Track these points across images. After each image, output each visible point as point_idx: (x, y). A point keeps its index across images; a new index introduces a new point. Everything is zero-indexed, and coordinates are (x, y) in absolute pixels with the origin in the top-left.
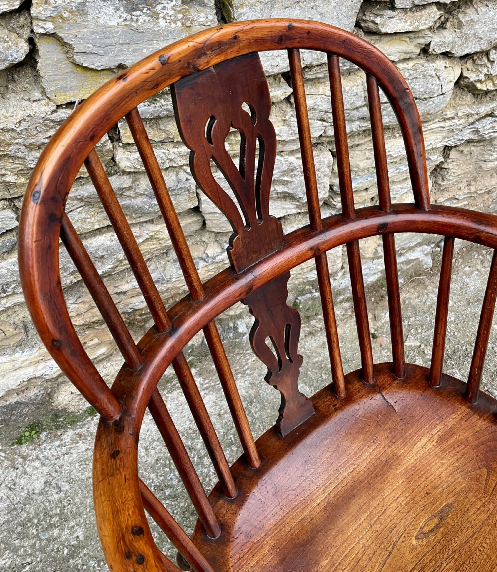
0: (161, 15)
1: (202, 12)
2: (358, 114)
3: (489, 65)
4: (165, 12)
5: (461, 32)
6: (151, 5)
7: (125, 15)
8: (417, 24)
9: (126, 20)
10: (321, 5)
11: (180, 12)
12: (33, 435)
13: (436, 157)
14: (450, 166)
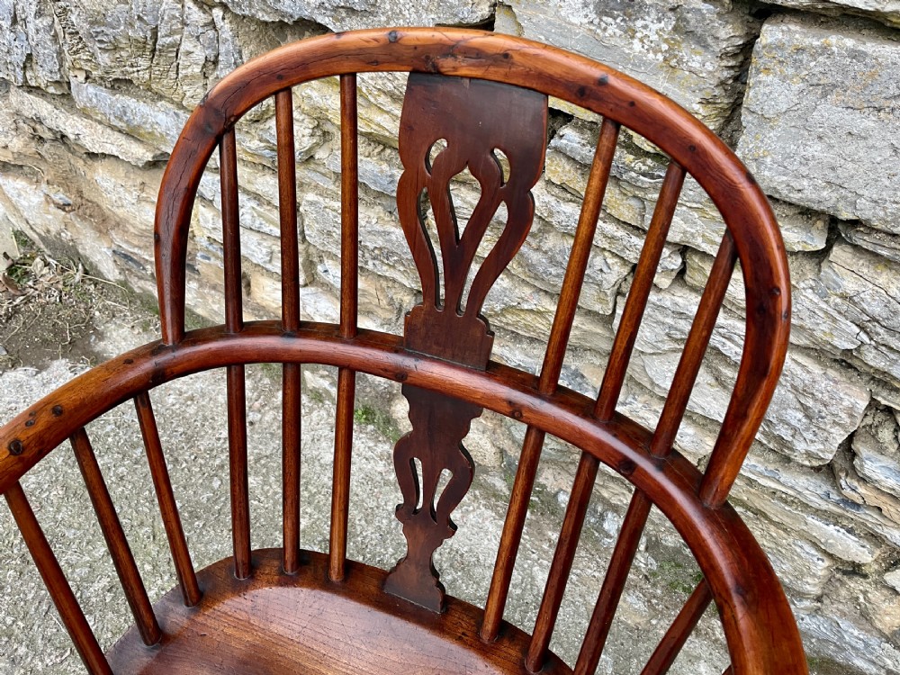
0: (639, 35)
1: (700, 54)
4: (645, 32)
7: (593, 16)
9: (592, 22)
11: (666, 41)
12: (364, 419)
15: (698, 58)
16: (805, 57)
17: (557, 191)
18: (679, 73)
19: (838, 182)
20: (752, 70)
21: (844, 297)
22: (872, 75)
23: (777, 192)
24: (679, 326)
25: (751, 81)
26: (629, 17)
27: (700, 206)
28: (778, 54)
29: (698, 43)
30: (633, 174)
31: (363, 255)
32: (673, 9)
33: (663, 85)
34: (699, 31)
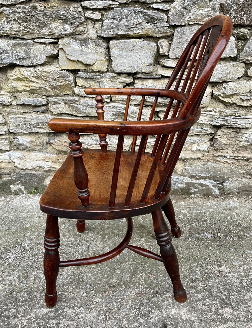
3: (223, 89)
4: (90, 47)
6: (87, 45)
7: (80, 46)
9: (80, 48)
10: (140, 52)
11: (94, 48)
12: (35, 192)
13: (207, 129)
14: (218, 137)
15: (101, 49)
16: (117, 45)
17: (81, 87)
18: (98, 53)
19: (130, 66)
20: (110, 50)
22: (128, 44)
23: (122, 71)
24: (114, 111)
25: (111, 51)
26: (86, 45)
27: (110, 79)
28: (113, 45)
29: (100, 47)
30: (96, 76)
31: (31, 128)
32: (94, 42)
33: (96, 56)
34: (100, 44)
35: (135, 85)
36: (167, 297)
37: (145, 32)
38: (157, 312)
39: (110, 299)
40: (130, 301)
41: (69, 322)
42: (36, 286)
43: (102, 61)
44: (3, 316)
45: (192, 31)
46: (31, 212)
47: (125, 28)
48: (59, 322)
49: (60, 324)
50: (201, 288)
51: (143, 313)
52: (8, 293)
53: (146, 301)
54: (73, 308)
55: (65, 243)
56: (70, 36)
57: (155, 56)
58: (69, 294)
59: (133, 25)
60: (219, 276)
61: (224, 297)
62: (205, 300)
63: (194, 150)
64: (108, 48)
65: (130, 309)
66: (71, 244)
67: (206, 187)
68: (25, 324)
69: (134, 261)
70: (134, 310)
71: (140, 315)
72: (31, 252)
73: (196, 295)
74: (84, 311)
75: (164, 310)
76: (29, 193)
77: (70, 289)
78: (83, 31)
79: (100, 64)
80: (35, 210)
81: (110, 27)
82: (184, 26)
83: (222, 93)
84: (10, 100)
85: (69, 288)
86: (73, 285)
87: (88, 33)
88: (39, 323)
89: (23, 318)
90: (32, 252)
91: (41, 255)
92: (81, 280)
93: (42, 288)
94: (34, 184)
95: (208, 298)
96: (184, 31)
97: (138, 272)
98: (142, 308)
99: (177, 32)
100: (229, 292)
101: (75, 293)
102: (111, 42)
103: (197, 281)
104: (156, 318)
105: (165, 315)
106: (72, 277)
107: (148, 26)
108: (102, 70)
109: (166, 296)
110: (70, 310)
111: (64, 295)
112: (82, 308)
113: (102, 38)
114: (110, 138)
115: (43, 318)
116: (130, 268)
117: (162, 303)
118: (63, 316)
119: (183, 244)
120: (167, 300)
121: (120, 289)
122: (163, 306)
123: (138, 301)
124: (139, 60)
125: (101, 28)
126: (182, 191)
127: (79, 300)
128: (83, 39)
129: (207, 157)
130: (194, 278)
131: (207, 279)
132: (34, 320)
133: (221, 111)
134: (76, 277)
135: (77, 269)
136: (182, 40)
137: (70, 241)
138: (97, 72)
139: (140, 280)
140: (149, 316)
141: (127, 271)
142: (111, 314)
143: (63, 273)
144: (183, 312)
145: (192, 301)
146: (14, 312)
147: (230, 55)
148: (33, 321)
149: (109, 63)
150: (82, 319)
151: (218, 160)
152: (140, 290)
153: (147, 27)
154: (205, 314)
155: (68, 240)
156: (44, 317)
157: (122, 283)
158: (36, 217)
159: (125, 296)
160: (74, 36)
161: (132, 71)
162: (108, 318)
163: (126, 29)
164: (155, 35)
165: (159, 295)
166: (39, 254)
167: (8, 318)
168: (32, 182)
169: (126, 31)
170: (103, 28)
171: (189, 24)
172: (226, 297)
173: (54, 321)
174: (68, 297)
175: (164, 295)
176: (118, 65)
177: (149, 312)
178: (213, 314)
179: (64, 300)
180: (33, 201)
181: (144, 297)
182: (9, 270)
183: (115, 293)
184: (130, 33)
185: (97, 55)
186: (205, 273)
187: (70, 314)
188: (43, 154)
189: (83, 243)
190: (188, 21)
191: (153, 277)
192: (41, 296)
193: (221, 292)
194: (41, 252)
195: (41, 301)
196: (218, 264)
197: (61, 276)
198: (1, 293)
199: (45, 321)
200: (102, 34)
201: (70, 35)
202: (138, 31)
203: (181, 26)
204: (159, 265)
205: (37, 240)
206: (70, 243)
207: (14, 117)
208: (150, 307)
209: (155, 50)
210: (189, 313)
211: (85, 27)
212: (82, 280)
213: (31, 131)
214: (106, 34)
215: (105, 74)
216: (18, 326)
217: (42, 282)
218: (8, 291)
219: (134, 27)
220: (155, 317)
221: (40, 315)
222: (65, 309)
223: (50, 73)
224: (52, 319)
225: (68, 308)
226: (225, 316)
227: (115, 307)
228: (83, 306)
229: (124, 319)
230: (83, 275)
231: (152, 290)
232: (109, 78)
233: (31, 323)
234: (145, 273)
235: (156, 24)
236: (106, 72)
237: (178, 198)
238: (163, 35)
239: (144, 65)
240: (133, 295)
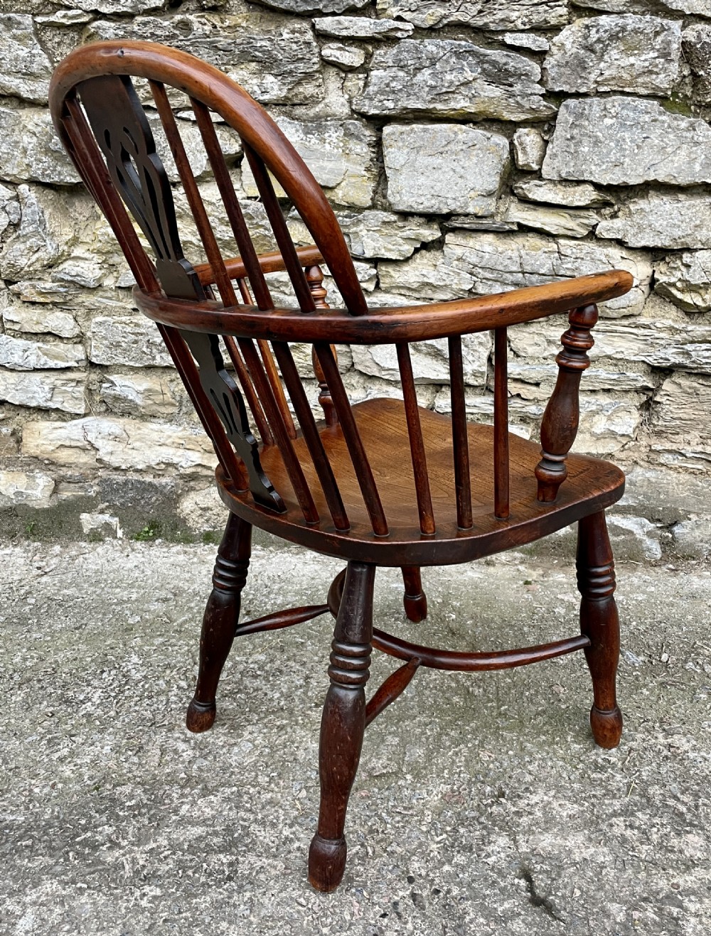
0: (327, 141)
1: (359, 145)
2: (511, 277)
3: (683, 268)
4: (331, 139)
5: (632, 221)
7: (302, 136)
8: (570, 199)
10: (463, 160)
11: (341, 141)
12: (151, 534)
13: (635, 375)
14: (664, 400)
15: (359, 147)
16: (405, 136)
18: (351, 157)
19: (437, 194)
20: (384, 149)
21: (458, 260)
22: (434, 137)
23: (413, 208)
25: (385, 153)
26: (321, 133)
27: (379, 228)
28: (393, 137)
29: (357, 139)
31: (151, 352)
32: (341, 125)
33: (344, 165)
34: (356, 133)
35: (445, 248)
36: (528, 805)
37: (481, 108)
38: (503, 841)
39: (374, 807)
40: (427, 812)
41: (264, 860)
42: (168, 771)
43: (360, 179)
44: (79, 843)
45: (605, 109)
46: (139, 587)
47: (428, 93)
48: (237, 859)
49: (238, 863)
50: (621, 784)
51: (464, 843)
52: (88, 786)
53: (473, 814)
54: (274, 825)
55: (241, 667)
56: (278, 108)
57: (504, 172)
58: (259, 793)
59: (449, 87)
60: (666, 757)
61: (684, 809)
62: (632, 814)
63: (598, 432)
64: (378, 145)
65: (428, 832)
66: (259, 669)
67: (628, 537)
68: (141, 862)
69: (436, 717)
70: (441, 835)
71: (458, 846)
72: (147, 686)
73: (606, 802)
74: (305, 834)
75: (521, 836)
76: (131, 538)
77: (263, 780)
78: (312, 96)
79: (354, 186)
80: (150, 581)
81: (387, 89)
82: (585, 95)
83: (680, 280)
84: (98, 273)
85: (260, 777)
86: (269, 769)
87: (326, 101)
88: (181, 861)
89: (136, 848)
90: (151, 686)
91: (175, 695)
92: (292, 759)
93: (183, 775)
94: (148, 513)
95: (639, 810)
96: (584, 109)
97: (448, 743)
98: (462, 830)
99: (565, 111)
100: (696, 796)
101: (276, 789)
102: (387, 130)
103: (609, 770)
104: (503, 855)
105: (524, 848)
106: (267, 750)
107: (490, 90)
108: (358, 203)
109: (526, 802)
110: (265, 830)
111: (245, 793)
112: (298, 828)
113: (363, 116)
114: (369, 391)
115: (192, 850)
116: (423, 733)
117: (515, 818)
118: (246, 846)
119: (567, 679)
120: (530, 813)
121: (399, 783)
122: (518, 826)
123: (449, 814)
124: (460, 181)
125: (364, 91)
126: (559, 546)
127: (288, 807)
128: (313, 118)
129: (631, 453)
130: (600, 760)
131: (635, 765)
132: (166, 853)
133: (673, 327)
134: (278, 750)
135: (279, 732)
136: (578, 131)
137: (256, 662)
138: (344, 206)
139: (453, 762)
140: (483, 850)
141: (416, 739)
142: (378, 843)
143: (239, 740)
144: (573, 842)
145: (598, 817)
146: (109, 832)
147: (704, 177)
148: (163, 855)
149: (379, 184)
150: (298, 854)
151: (662, 462)
152: (455, 788)
153: (486, 94)
154: (632, 847)
155: (248, 659)
156: (195, 848)
157: (404, 770)
158: (156, 601)
159: (414, 801)
160: (288, 108)
161: (439, 208)
162: (370, 853)
163: (429, 98)
164: (507, 116)
165: (507, 800)
166: (171, 691)
167: (95, 847)
168: (143, 507)
169: (429, 102)
170: (367, 89)
171: (597, 92)
172: (689, 809)
173: (221, 856)
174: (258, 800)
175: (522, 801)
176: (404, 191)
177: (483, 840)
178: (655, 849)
179: (248, 805)
180: (143, 559)
181: (466, 805)
182: (87, 730)
183: (386, 793)
184: (439, 106)
185: (348, 161)
186: (631, 750)
187: (267, 840)
188: (181, 428)
189: (292, 667)
190: (596, 82)
191: (490, 757)
192: (182, 795)
193: (675, 797)
194: (176, 686)
195: (184, 807)
196: (664, 730)
197: (236, 748)
198: (71, 786)
199: (198, 857)
200: (365, 105)
201: (276, 105)
202: (461, 103)
203: (577, 95)
204: (503, 728)
205: (163, 657)
206: (256, 666)
207: (106, 321)
208: (485, 828)
209: (505, 156)
210: (591, 846)
211: (320, 86)
212: (295, 759)
213: (152, 363)
214: (376, 107)
215: (366, 213)
216: (124, 868)
217: (183, 762)
218: (89, 782)
219: (453, 92)
220: (499, 853)
221: (183, 842)
222: (252, 828)
223: (215, 204)
224: (216, 852)
225: (259, 825)
226: (688, 855)
227: (389, 826)
228: (299, 821)
229: (414, 855)
230: (297, 747)
231: (489, 788)
232: (376, 224)
233: (160, 860)
234: (467, 746)
235: (511, 85)
236: (369, 208)
237: (548, 565)
238: (529, 116)
239: (472, 194)
240: (436, 798)
